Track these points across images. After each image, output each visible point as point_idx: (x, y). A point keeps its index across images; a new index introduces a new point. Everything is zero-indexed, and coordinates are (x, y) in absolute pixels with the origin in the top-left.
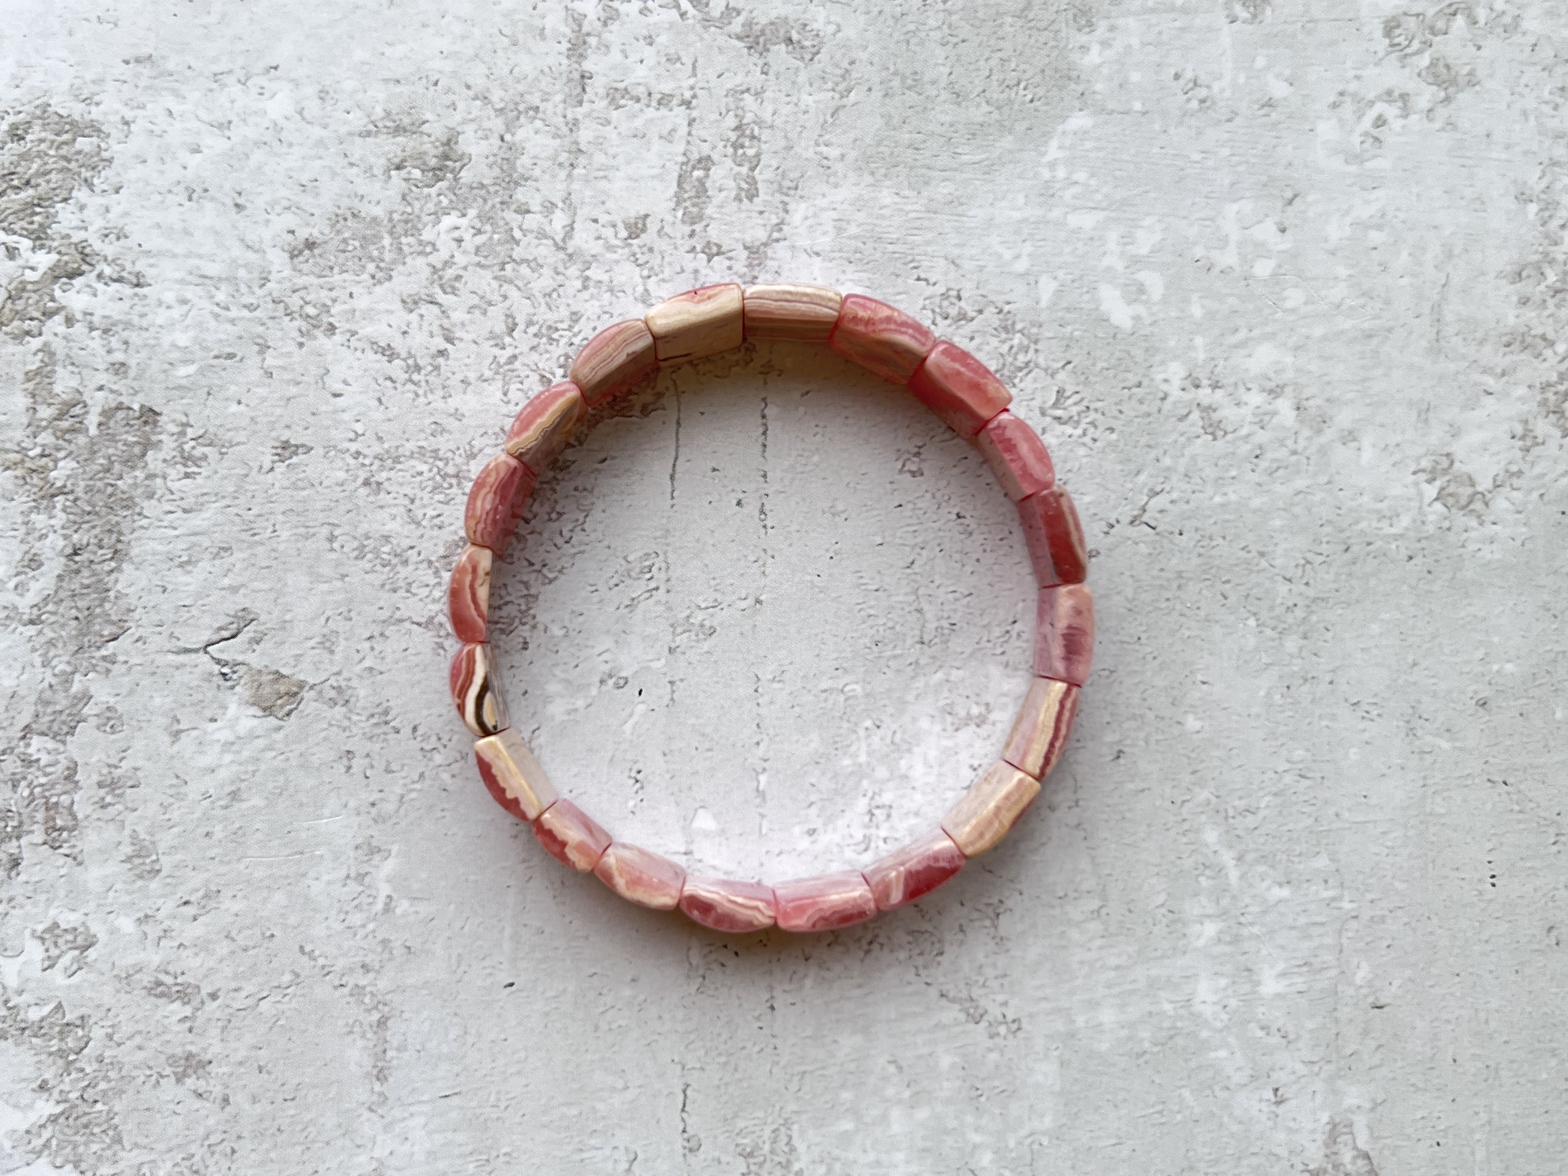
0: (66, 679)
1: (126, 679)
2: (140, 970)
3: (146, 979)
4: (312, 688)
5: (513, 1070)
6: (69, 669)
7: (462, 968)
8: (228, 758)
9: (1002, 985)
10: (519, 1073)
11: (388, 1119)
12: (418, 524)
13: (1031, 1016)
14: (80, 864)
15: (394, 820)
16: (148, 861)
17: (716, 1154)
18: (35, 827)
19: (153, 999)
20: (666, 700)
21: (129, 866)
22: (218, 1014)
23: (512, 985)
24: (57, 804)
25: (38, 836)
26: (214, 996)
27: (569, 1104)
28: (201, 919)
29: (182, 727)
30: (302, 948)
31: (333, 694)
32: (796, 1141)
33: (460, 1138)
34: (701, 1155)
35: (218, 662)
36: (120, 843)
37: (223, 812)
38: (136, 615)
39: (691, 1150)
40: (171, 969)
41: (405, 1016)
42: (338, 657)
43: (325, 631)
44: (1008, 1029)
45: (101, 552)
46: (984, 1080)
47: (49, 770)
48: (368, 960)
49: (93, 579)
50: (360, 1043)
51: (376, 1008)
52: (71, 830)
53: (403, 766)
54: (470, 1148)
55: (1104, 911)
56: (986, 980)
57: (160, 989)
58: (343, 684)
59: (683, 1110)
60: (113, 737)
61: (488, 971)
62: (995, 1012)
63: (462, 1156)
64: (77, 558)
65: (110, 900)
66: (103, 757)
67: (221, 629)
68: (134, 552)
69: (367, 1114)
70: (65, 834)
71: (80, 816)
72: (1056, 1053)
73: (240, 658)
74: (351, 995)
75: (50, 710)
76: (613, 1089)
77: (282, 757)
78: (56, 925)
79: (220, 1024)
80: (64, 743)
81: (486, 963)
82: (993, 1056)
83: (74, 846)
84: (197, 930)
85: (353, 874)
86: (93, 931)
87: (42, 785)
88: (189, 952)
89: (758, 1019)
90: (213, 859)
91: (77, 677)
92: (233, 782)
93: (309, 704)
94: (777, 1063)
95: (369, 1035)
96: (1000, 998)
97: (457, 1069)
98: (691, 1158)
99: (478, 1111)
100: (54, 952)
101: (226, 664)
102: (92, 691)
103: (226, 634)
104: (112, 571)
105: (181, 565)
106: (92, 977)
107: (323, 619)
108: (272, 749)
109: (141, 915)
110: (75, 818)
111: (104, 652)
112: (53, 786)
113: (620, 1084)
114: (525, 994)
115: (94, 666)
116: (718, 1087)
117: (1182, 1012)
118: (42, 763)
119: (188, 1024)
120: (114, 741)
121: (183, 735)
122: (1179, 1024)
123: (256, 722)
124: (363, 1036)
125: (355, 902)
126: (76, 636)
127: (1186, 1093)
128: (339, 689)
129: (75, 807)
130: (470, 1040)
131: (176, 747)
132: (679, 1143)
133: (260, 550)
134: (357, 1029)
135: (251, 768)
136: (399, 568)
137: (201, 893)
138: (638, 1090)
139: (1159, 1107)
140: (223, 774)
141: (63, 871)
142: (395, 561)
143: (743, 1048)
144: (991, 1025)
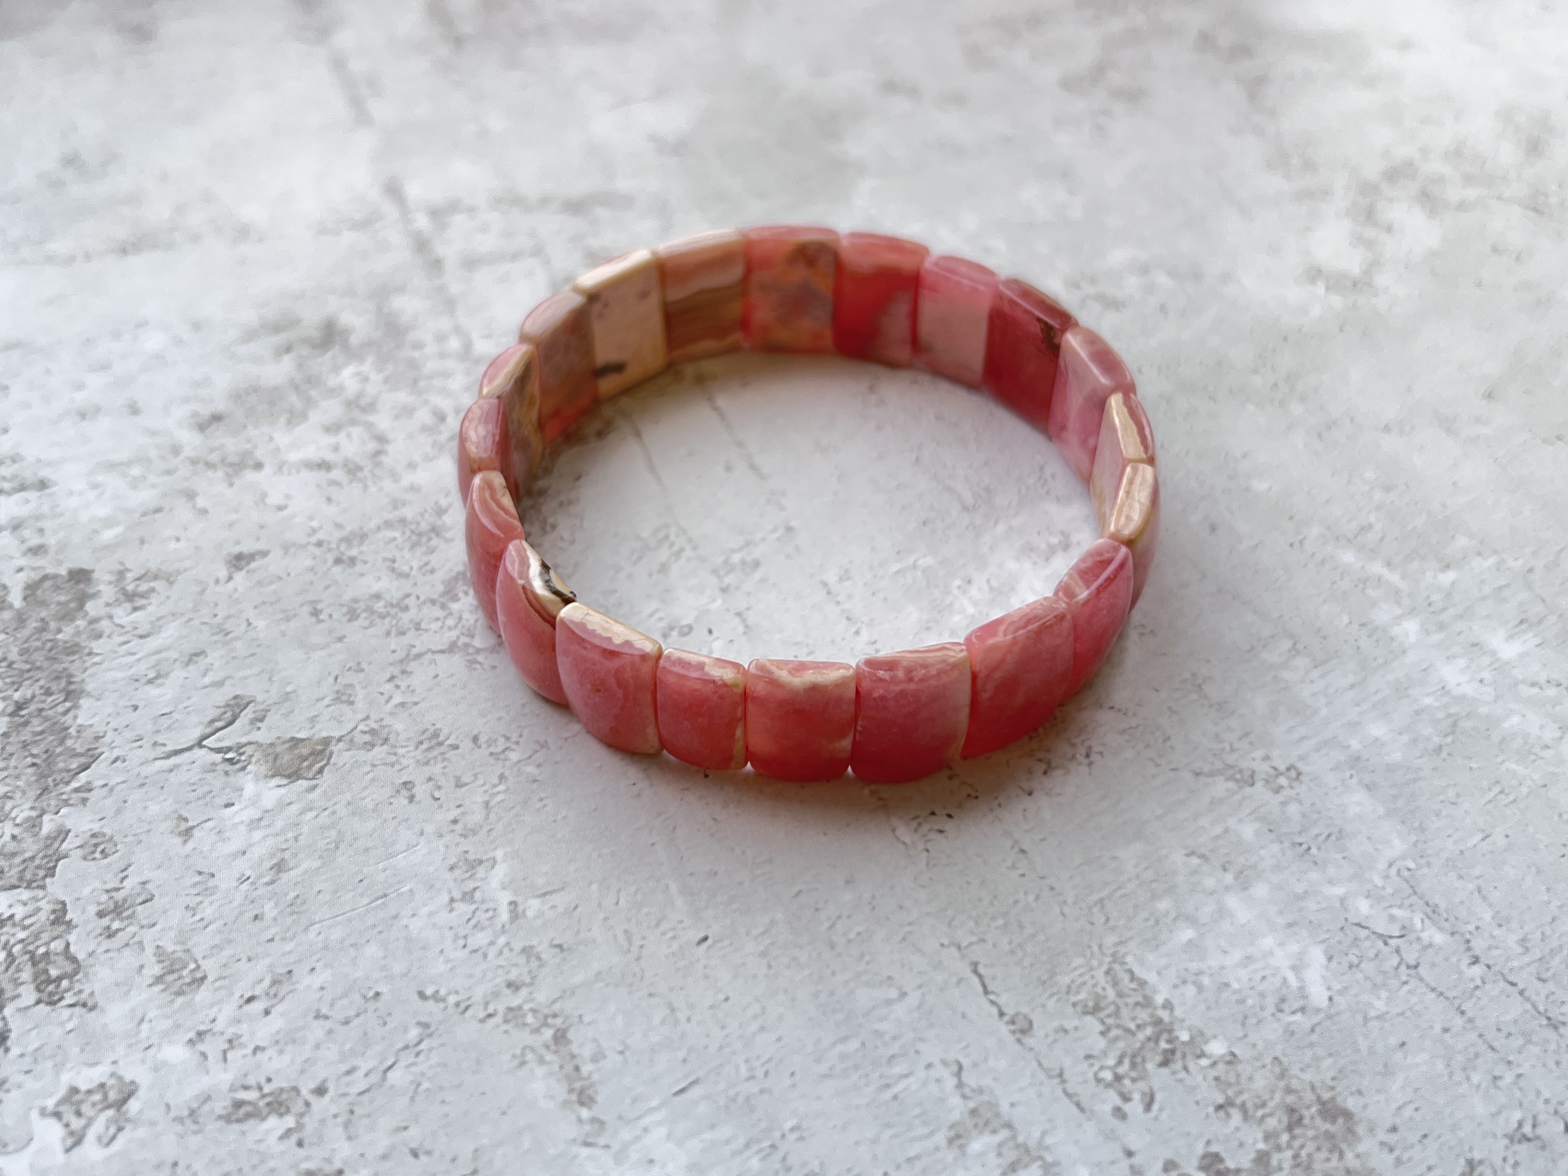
0: (34, 824)
1: (108, 802)
2: (208, 1098)
3: (221, 1106)
4: (340, 740)
5: (754, 1027)
6: (34, 814)
7: (637, 943)
8: (258, 835)
9: (1251, 743)
10: (762, 1029)
11: (616, 1147)
12: (407, 576)
13: (1301, 758)
14: (93, 1008)
15: (486, 828)
16: (185, 972)
17: (1056, 1024)
18: (21, 989)
19: (236, 1127)
20: (741, 629)
21: (160, 987)
22: (334, 1110)
23: (706, 939)
24: (47, 954)
25: (29, 996)
26: (320, 1091)
27: (844, 1040)
28: (275, 1011)
29: (191, 824)
30: (422, 995)
31: (367, 738)
32: (1139, 972)
33: (725, 1131)
34: (1039, 1031)
35: (219, 751)
36: (142, 967)
37: (270, 888)
38: (107, 739)
39: (1023, 1032)
40: (251, 1081)
41: (586, 1019)
42: (360, 704)
43: (336, 688)
44: (1288, 778)
45: (50, 699)
46: (1300, 833)
47: (27, 922)
48: (513, 976)
49: (47, 724)
50: (540, 1071)
51: (545, 1024)
52: (71, 976)
53: (476, 776)
54: (741, 1141)
55: (1300, 646)
56: (1231, 745)
57: (243, 1111)
58: (375, 726)
59: (986, 992)
60: (106, 861)
61: (670, 935)
62: (1263, 768)
63: (736, 1153)
64: (23, 713)
65: (143, 1035)
66: (98, 885)
67: (212, 721)
68: (89, 687)
69: (585, 1152)
70: (65, 983)
71: (81, 956)
72: (1355, 780)
73: (244, 740)
74: (506, 1021)
75: (18, 860)
76: (889, 1002)
77: (327, 813)
78: (74, 1090)
79: (340, 1120)
80: (43, 887)
81: (664, 926)
82: (1293, 809)
83: (80, 992)
84: (275, 1023)
85: (457, 895)
86: (128, 1078)
87: (22, 941)
88: (271, 1052)
89: (1014, 867)
90: (272, 940)
91: (46, 818)
92: (273, 855)
93: (341, 756)
94: (1065, 902)
95: (549, 1057)
96: (1258, 754)
97: (681, 1054)
98: (1029, 1041)
99: (732, 1092)
100: (76, 1124)
101: (229, 749)
102: (69, 824)
103: (219, 724)
104: (68, 711)
105: (150, 682)
106: (142, 1132)
107: (331, 680)
108: (311, 810)
109: (192, 1035)
110: (74, 960)
111: (75, 784)
112: (37, 936)
113: (893, 993)
114: (727, 943)
115: (66, 801)
116: (1012, 952)
117: (1445, 700)
118: (17, 918)
119: (294, 1139)
120: (110, 864)
121: (196, 833)
122: (1452, 711)
123: (283, 791)
124: (541, 1061)
125: (473, 922)
126: (37, 781)
127: (1513, 766)
128: (372, 732)
129: (72, 949)
130: (682, 1016)
131: (191, 845)
132: (1004, 1029)
133: (239, 644)
134: (530, 1056)
135: (290, 835)
136: (400, 615)
137: (267, 982)
138: (919, 992)
139: (1497, 789)
140: (256, 852)
141: (70, 1026)
142: (393, 611)
143: (1016, 902)
144: (1267, 782)
